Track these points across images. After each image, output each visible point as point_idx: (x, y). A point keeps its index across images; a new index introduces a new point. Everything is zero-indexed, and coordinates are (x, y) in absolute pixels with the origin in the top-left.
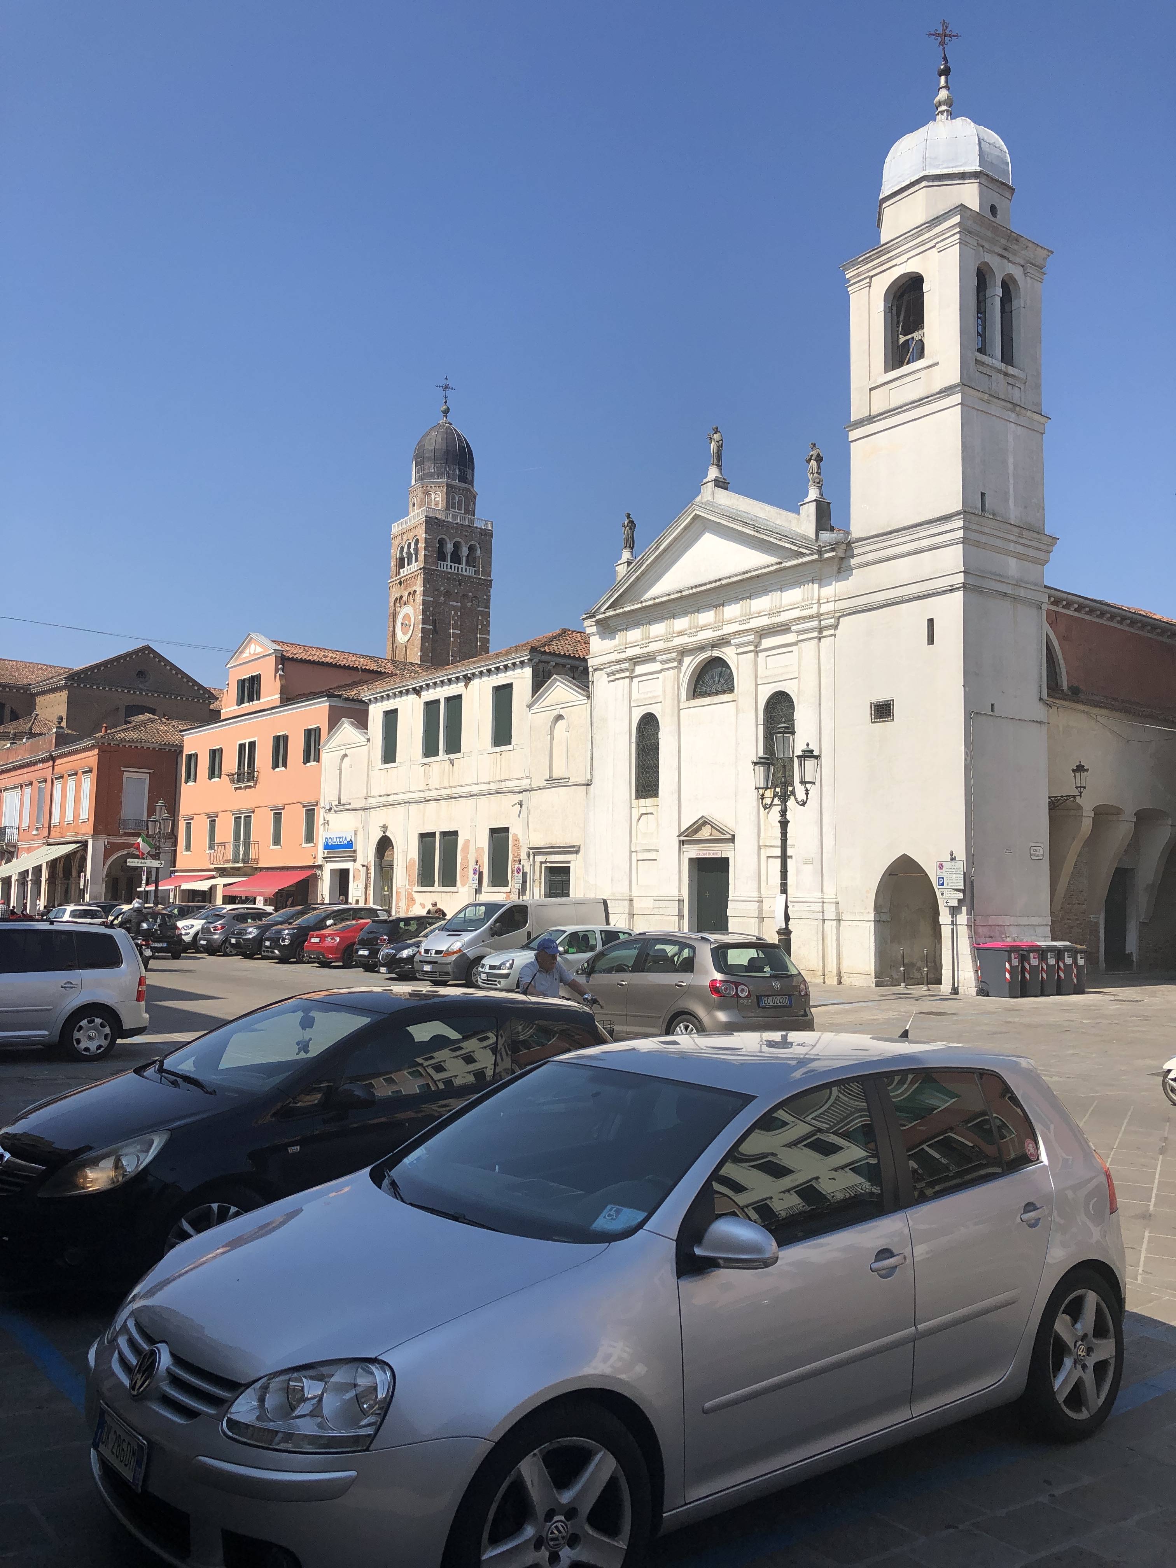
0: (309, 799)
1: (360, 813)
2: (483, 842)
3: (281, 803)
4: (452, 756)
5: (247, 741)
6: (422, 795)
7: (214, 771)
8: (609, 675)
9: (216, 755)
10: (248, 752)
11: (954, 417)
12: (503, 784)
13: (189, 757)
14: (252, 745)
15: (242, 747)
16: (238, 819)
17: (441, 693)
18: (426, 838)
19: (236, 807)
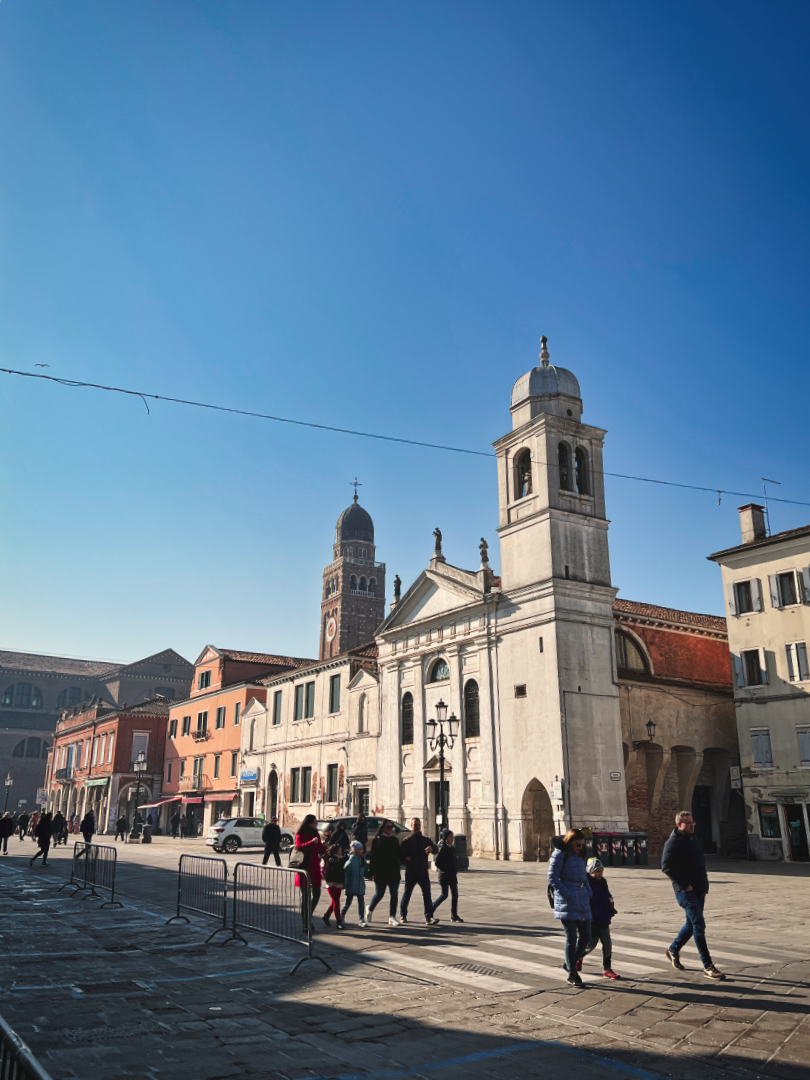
0: (235, 747)
1: (260, 756)
2: (324, 773)
3: (220, 750)
4: (309, 719)
5: (203, 711)
6: (294, 744)
7: (186, 730)
8: (388, 669)
9: (187, 720)
10: (203, 718)
11: (546, 525)
12: (335, 736)
13: (173, 722)
14: (206, 713)
15: (200, 715)
16: (196, 761)
17: (304, 680)
18: (294, 771)
19: (196, 753)
